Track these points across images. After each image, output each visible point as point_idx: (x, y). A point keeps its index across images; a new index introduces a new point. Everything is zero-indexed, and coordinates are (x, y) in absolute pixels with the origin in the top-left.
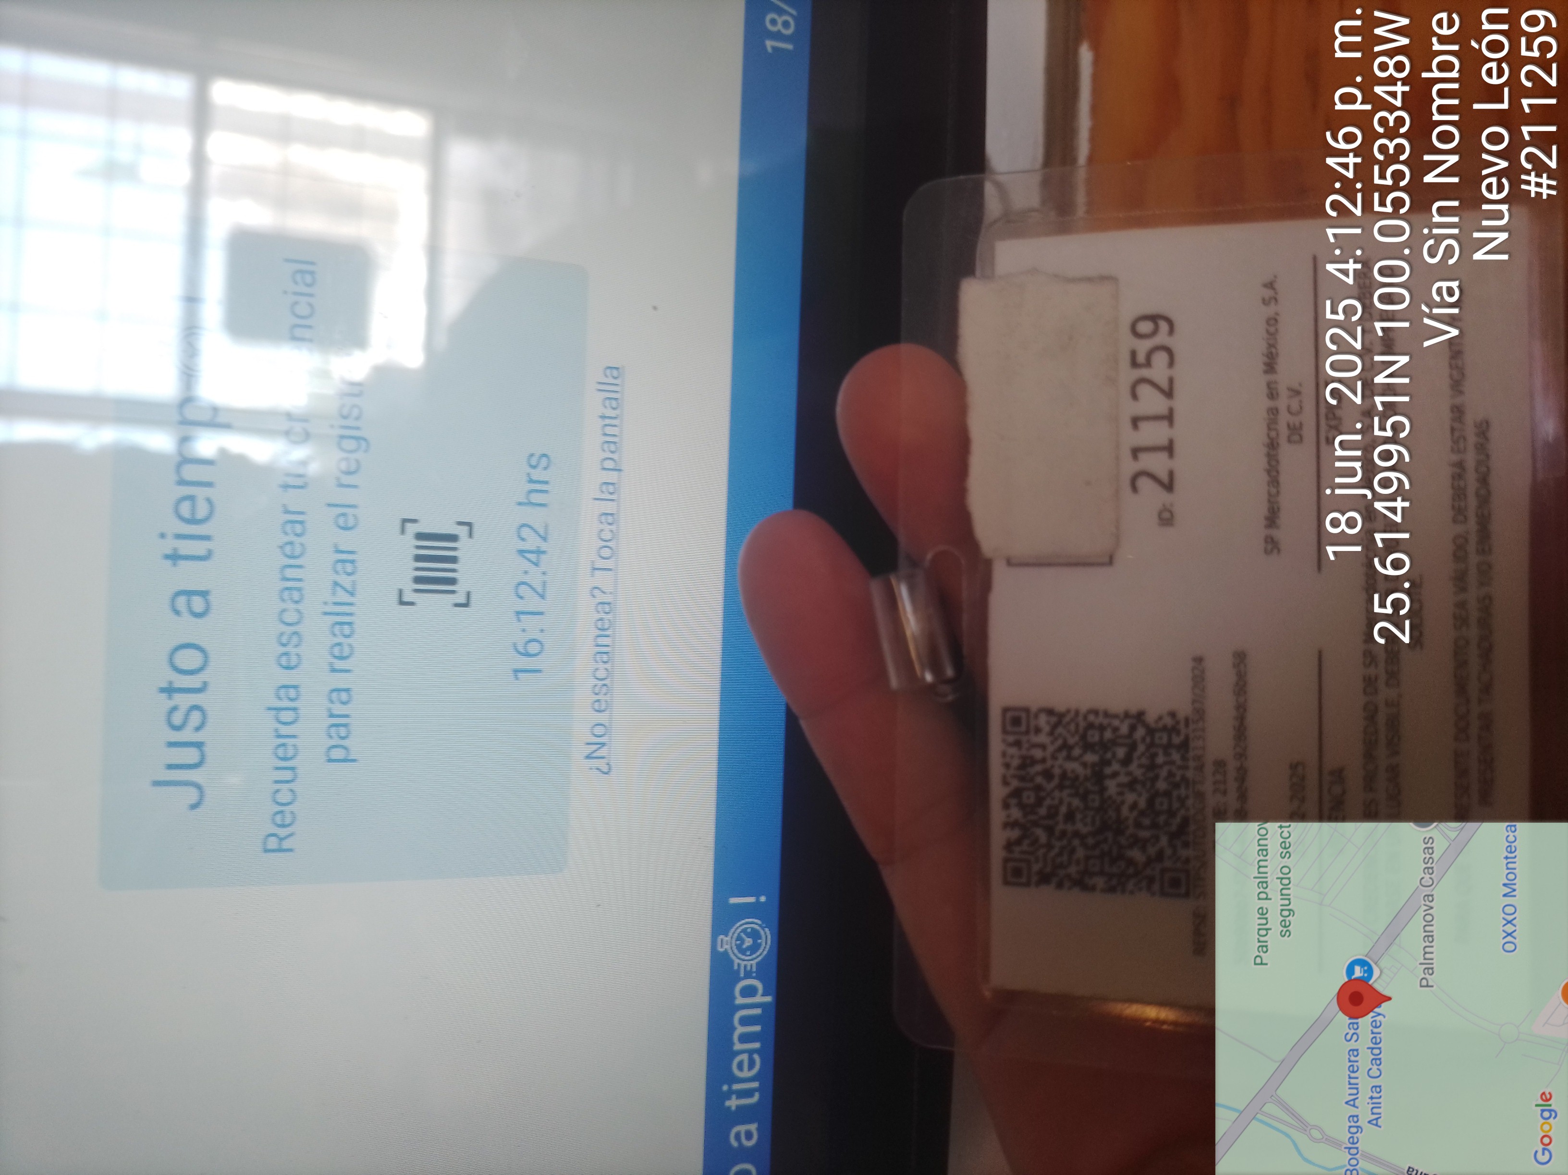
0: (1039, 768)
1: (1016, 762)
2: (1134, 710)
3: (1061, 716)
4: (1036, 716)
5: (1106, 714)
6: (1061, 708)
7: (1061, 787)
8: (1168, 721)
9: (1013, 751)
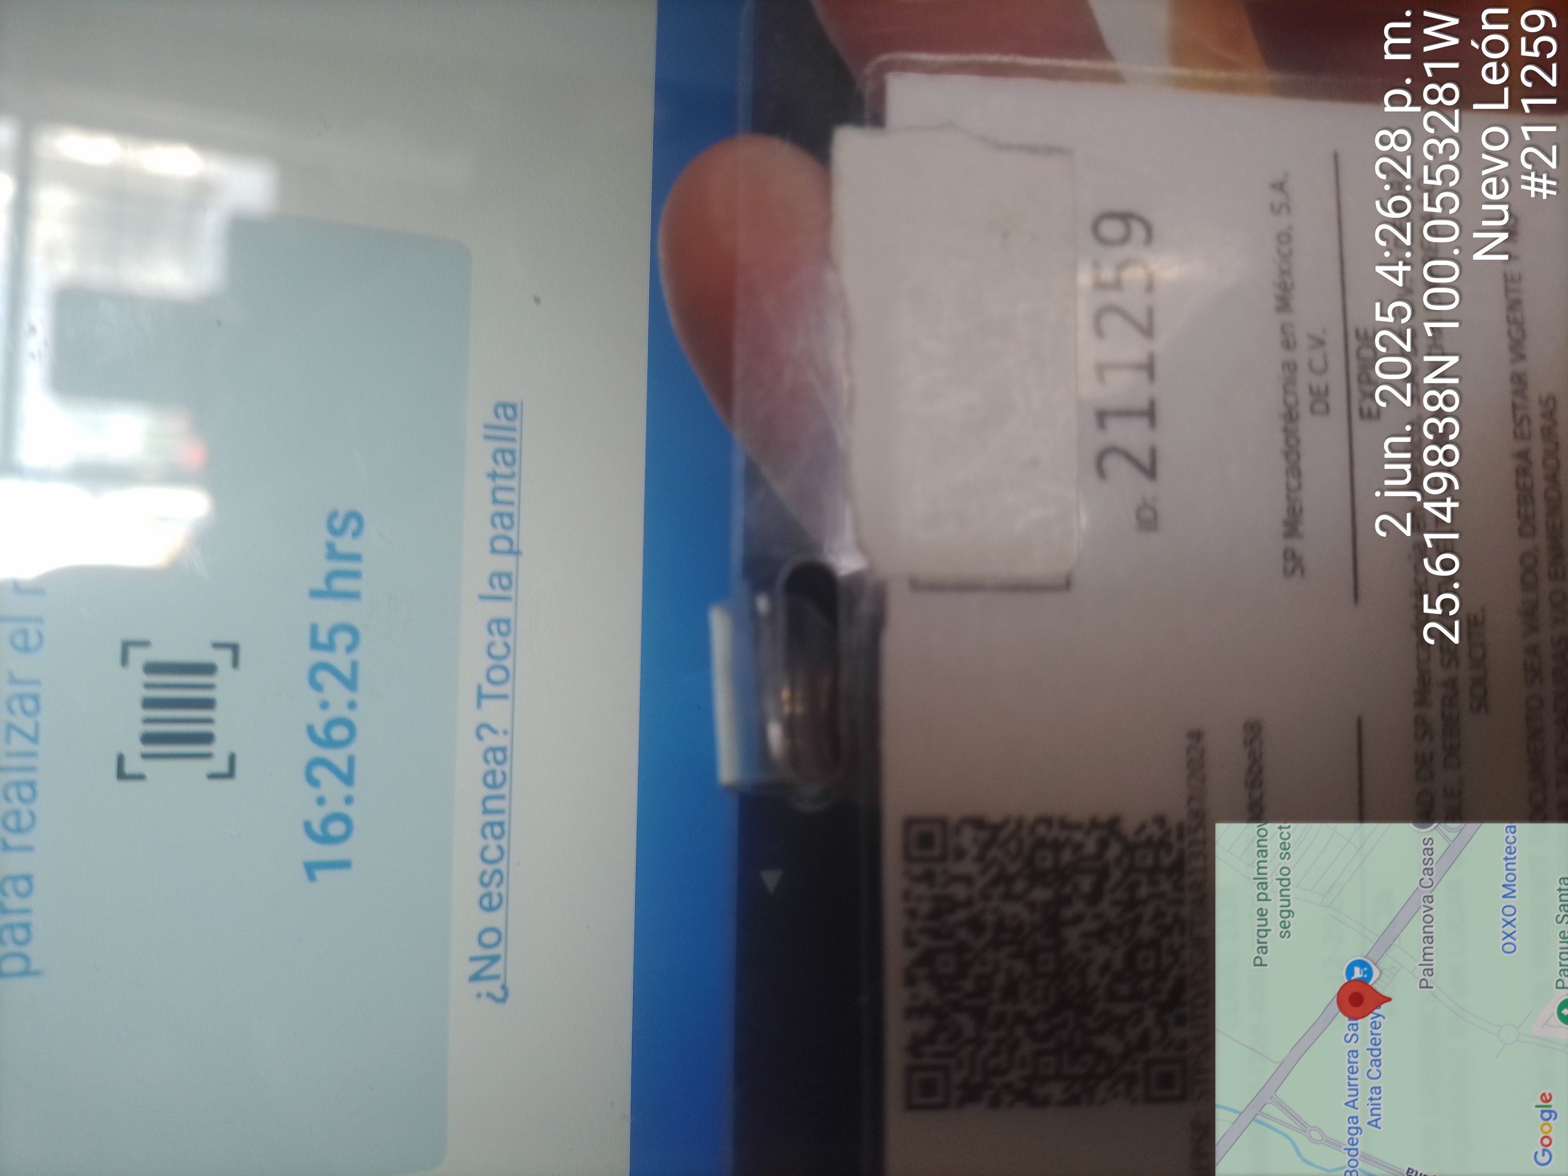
0: (961, 915)
1: (925, 908)
2: (1104, 816)
3: (996, 829)
4: (958, 830)
5: (1065, 824)
6: (995, 815)
7: (996, 944)
8: (1154, 831)
9: (921, 889)
